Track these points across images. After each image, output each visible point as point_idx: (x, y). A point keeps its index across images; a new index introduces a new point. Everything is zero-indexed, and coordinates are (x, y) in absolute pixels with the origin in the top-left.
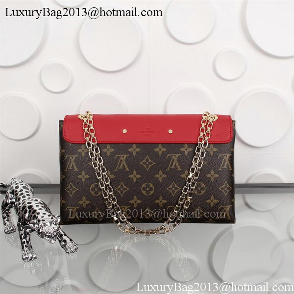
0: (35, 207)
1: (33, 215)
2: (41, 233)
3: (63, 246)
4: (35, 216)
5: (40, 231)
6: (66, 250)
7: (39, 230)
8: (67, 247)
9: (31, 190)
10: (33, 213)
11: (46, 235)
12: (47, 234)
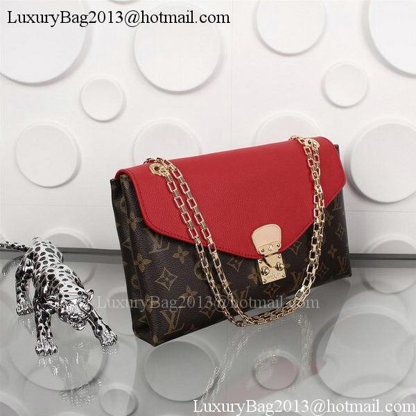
1: (54, 288)
3: (98, 335)
8: (103, 337)
9: (58, 254)
12: (72, 317)
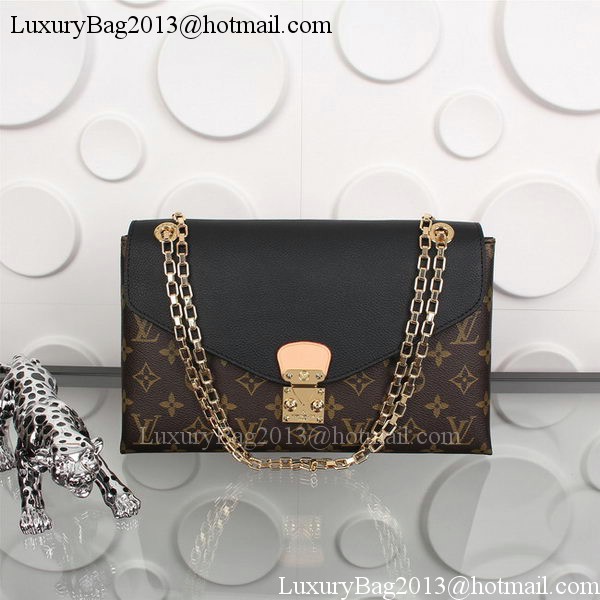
0: (50, 420)
1: (45, 436)
2: (58, 475)
3: (110, 502)
4: (49, 438)
5: (57, 472)
6: (115, 510)
7: (54, 470)
8: (117, 505)
9: (50, 382)
10: (45, 432)
11: (69, 482)
12: (72, 479)
